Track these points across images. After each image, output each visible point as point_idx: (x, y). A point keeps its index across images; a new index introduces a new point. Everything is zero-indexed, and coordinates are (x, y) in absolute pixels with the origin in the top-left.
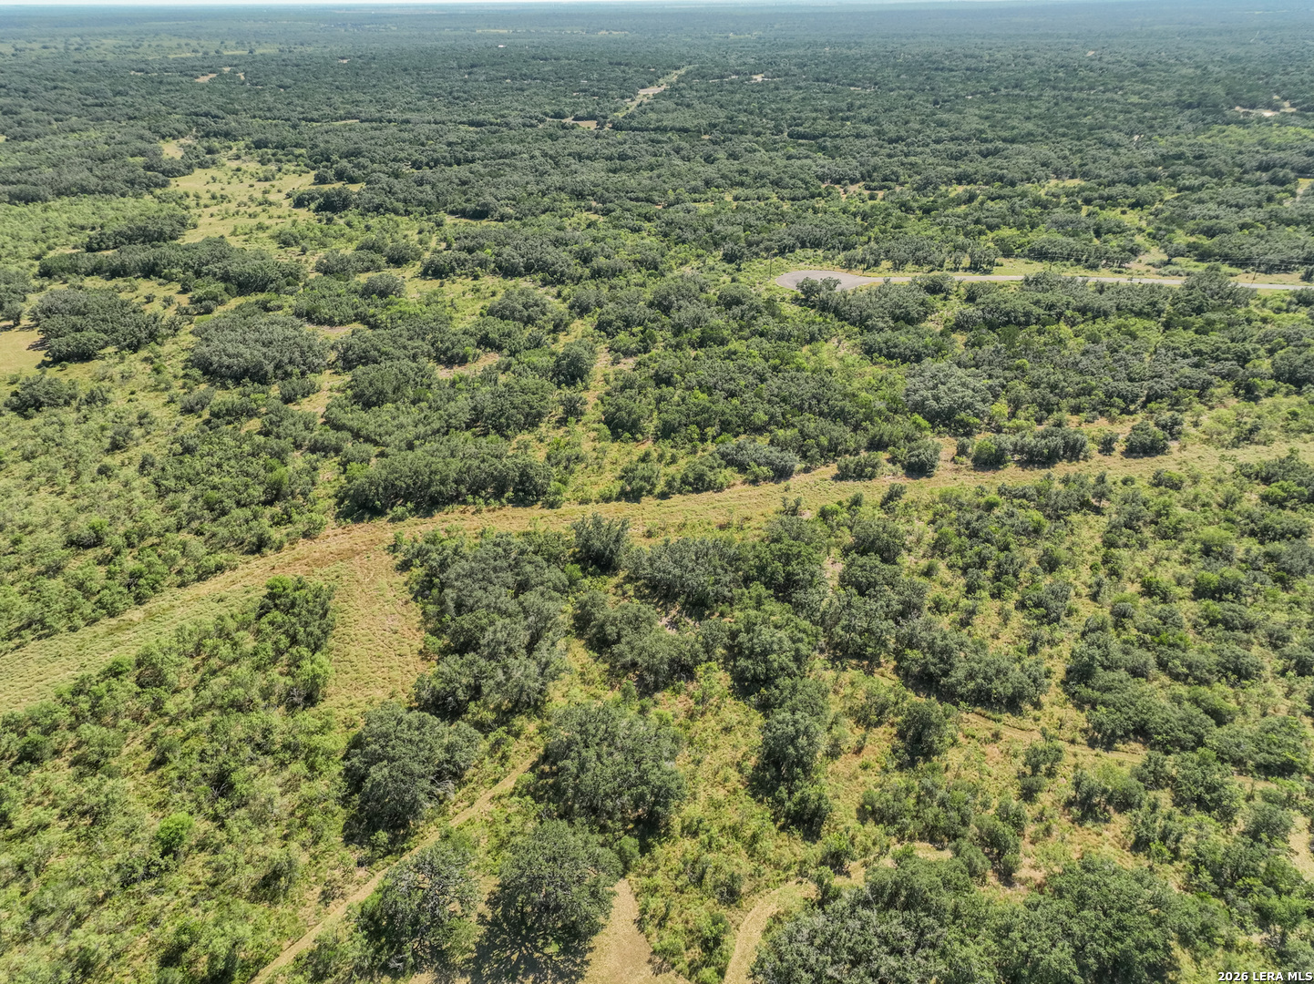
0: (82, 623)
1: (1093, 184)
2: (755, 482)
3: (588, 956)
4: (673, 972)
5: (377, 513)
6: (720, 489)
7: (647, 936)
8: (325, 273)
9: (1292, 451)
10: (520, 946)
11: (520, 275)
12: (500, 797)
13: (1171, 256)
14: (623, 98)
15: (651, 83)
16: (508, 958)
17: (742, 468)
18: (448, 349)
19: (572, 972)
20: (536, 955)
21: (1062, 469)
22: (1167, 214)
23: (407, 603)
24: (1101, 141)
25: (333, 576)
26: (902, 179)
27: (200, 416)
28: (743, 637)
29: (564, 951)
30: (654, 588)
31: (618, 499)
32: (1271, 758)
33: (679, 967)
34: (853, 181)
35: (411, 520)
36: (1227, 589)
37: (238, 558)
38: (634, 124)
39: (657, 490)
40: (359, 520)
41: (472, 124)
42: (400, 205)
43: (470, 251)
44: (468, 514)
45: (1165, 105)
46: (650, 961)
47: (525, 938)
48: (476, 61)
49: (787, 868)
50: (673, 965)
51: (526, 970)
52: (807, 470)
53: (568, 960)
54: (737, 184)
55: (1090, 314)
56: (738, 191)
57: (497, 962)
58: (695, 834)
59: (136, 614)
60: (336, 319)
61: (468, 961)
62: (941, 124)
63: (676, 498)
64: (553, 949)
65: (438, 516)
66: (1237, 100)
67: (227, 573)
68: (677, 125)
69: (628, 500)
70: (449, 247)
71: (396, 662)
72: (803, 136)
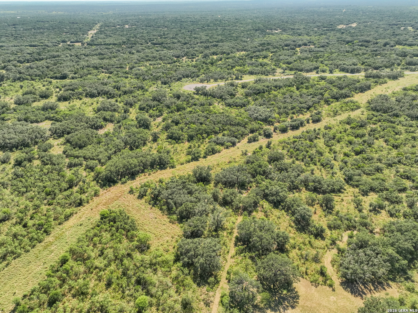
0: (30, 248)
1: (249, 52)
2: (227, 148)
3: (296, 290)
4: (320, 285)
5: (114, 182)
6: (219, 152)
7: (306, 279)
8: (19, 104)
9: (349, 115)
10: (276, 294)
11: (96, 96)
12: (234, 256)
13: (284, 70)
14: (83, 34)
15: (91, 29)
16: (275, 299)
17: (222, 144)
18: (94, 124)
19: (295, 296)
20: (282, 295)
21: (301, 129)
22: (275, 59)
23: (151, 208)
24: (241, 40)
25: (117, 206)
26: (197, 55)
27: (10, 164)
28: (266, 191)
29: (288, 291)
30: (225, 184)
31: (192, 161)
32: (401, 188)
33: (320, 283)
34: (183, 57)
35: (129, 182)
36: (362, 151)
37: (75, 209)
38: (96, 43)
39: (202, 156)
40: (110, 186)
41: (31, 46)
42: (29, 77)
43: (73, 90)
44: (147, 176)
45: (251, 30)
46: (312, 285)
47: (275, 292)
48: (15, 23)
49: (324, 249)
50: (319, 283)
51: (283, 301)
52: (239, 142)
53: (292, 293)
54: (148, 60)
55: (278, 88)
56: (150, 62)
57: (273, 302)
58: (295, 248)
59: (49, 239)
60: (39, 120)
61: (265, 305)
62: (195, 38)
63: (209, 157)
64: (285, 292)
65: (137, 179)
66: (267, 28)
67: (75, 215)
68: (112, 43)
69: (195, 161)
70: (61, 90)
71: (164, 227)
72: (156, 44)
